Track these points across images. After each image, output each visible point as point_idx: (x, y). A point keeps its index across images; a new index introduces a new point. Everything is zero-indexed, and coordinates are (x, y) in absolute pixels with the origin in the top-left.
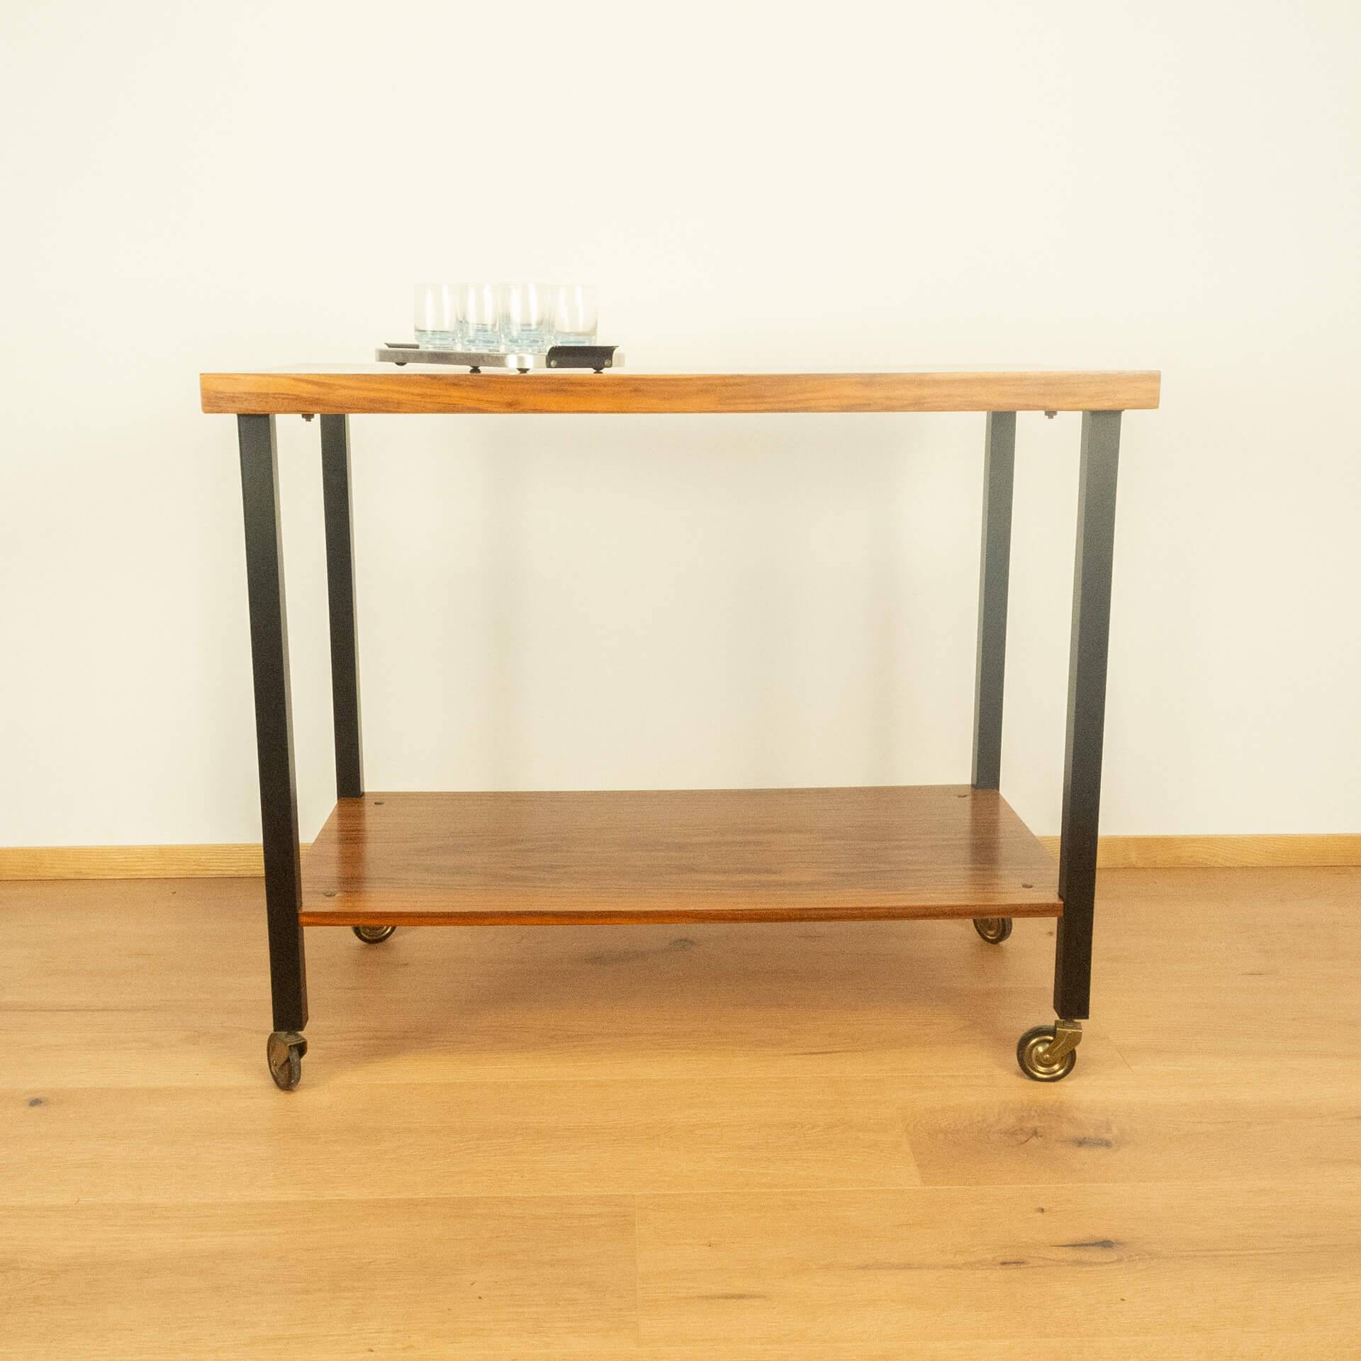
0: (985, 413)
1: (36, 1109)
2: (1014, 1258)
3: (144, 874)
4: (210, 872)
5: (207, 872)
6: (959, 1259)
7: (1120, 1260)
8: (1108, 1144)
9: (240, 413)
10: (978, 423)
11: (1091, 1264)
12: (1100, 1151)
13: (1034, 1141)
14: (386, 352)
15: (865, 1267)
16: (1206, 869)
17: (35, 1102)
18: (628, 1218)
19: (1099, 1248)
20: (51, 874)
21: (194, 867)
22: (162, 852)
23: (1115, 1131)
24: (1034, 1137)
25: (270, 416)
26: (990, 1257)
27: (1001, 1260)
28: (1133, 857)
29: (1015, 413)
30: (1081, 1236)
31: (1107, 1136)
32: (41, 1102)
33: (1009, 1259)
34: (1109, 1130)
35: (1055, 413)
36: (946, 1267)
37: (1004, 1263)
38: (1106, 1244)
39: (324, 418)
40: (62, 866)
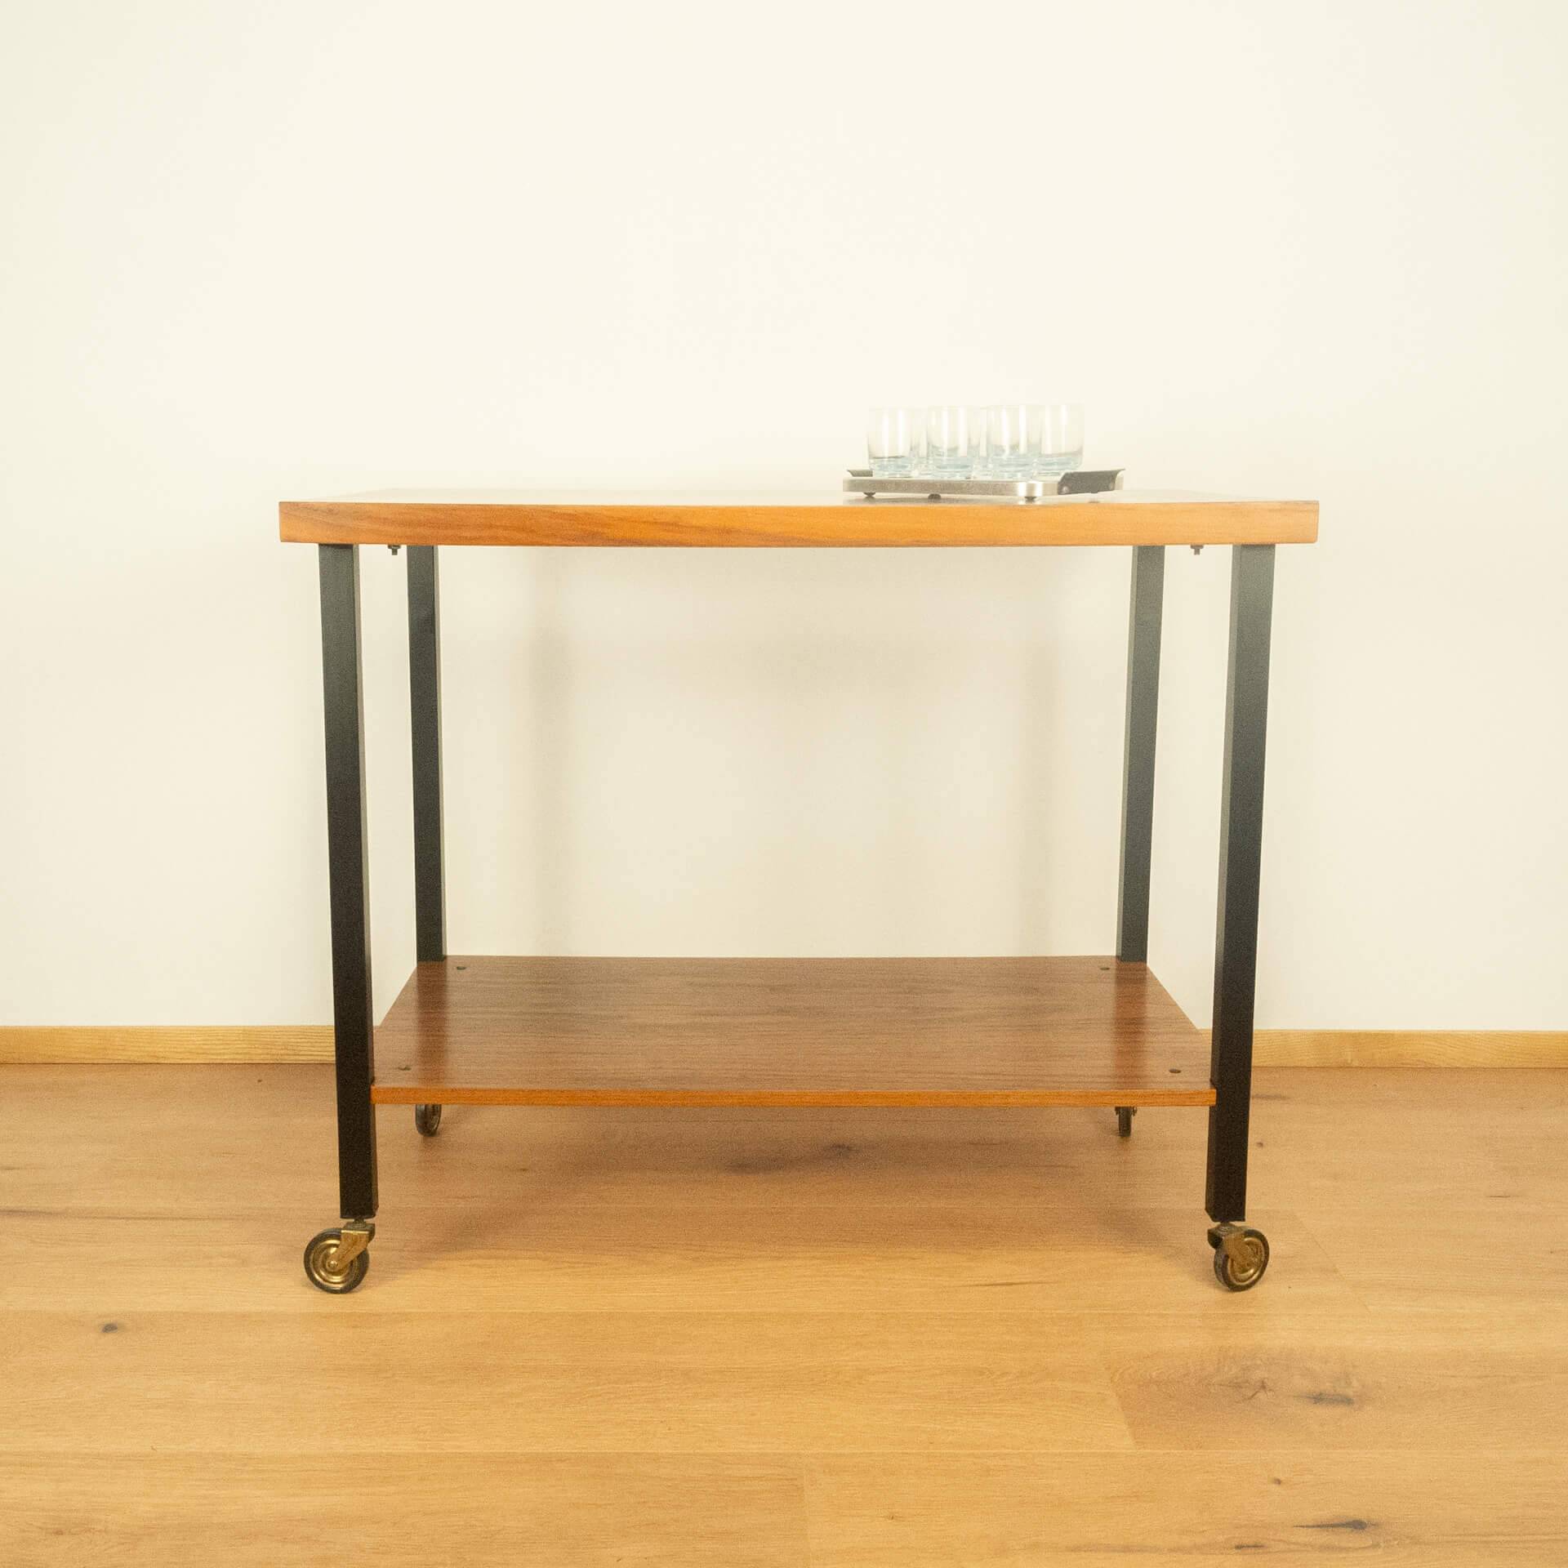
0: (1131, 548)
1: (110, 1336)
2: (1250, 1541)
3: (227, 1058)
4: (301, 1058)
5: (297, 1057)
6: (1186, 1541)
7: (1376, 1546)
8: (1347, 1401)
9: (326, 541)
10: (1123, 557)
11: (1341, 1549)
12: (1340, 1410)
13: (1261, 1395)
14: (852, 481)
15: (1076, 1549)
16: (1428, 1069)
17: (109, 1328)
18: (796, 1483)
19: (1349, 1530)
20: (122, 1057)
21: (283, 1052)
22: (248, 1033)
23: (1355, 1383)
24: (1262, 1391)
25: (355, 546)
26: (1221, 1538)
27: (1235, 1542)
28: (1349, 1056)
29: (1162, 548)
30: (1326, 1514)
31: (1350, 1392)
32: (116, 1328)
33: (1246, 1541)
34: (1349, 1384)
35: (1202, 547)
36: (1171, 1550)
37: (1238, 1547)
38: (1358, 1525)
39: (409, 548)
40: (136, 1049)
